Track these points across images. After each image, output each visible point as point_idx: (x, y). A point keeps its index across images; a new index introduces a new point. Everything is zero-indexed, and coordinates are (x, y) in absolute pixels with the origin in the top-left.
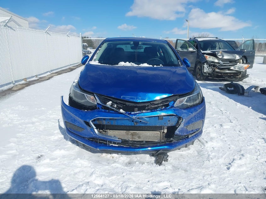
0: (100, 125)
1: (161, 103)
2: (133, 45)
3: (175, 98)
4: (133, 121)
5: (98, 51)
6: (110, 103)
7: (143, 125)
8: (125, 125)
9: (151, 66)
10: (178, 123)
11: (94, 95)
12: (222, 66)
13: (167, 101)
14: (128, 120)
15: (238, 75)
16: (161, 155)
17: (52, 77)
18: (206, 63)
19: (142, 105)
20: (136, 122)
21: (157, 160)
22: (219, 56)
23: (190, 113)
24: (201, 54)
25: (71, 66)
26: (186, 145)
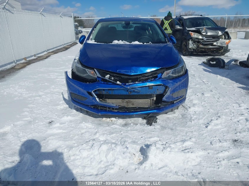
0: (100, 94)
1: (150, 75)
2: (125, 25)
3: (162, 70)
4: (127, 91)
5: (93, 31)
6: (108, 76)
7: (136, 94)
8: (121, 94)
9: (142, 43)
10: (165, 92)
11: (94, 70)
12: (206, 42)
13: (156, 73)
14: (124, 90)
15: (220, 50)
16: (151, 118)
17: (49, 56)
18: (190, 40)
19: (135, 77)
20: (130, 92)
21: (148, 122)
22: (203, 32)
23: (175, 83)
24: (186, 31)
25: (65, 45)
26: (172, 109)
